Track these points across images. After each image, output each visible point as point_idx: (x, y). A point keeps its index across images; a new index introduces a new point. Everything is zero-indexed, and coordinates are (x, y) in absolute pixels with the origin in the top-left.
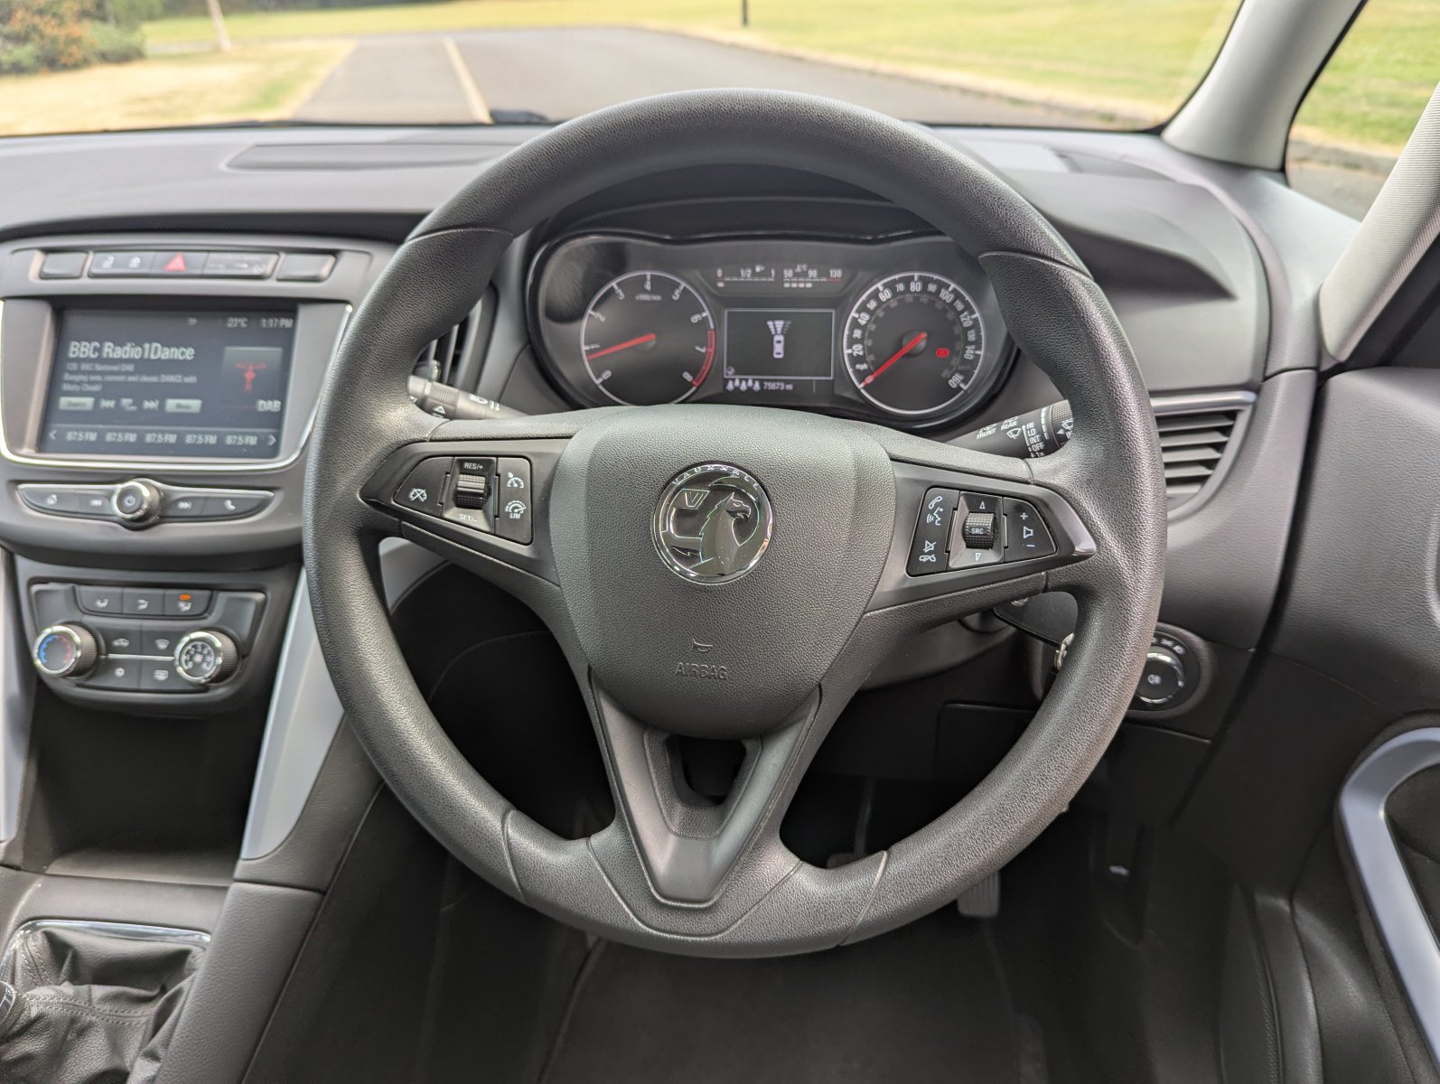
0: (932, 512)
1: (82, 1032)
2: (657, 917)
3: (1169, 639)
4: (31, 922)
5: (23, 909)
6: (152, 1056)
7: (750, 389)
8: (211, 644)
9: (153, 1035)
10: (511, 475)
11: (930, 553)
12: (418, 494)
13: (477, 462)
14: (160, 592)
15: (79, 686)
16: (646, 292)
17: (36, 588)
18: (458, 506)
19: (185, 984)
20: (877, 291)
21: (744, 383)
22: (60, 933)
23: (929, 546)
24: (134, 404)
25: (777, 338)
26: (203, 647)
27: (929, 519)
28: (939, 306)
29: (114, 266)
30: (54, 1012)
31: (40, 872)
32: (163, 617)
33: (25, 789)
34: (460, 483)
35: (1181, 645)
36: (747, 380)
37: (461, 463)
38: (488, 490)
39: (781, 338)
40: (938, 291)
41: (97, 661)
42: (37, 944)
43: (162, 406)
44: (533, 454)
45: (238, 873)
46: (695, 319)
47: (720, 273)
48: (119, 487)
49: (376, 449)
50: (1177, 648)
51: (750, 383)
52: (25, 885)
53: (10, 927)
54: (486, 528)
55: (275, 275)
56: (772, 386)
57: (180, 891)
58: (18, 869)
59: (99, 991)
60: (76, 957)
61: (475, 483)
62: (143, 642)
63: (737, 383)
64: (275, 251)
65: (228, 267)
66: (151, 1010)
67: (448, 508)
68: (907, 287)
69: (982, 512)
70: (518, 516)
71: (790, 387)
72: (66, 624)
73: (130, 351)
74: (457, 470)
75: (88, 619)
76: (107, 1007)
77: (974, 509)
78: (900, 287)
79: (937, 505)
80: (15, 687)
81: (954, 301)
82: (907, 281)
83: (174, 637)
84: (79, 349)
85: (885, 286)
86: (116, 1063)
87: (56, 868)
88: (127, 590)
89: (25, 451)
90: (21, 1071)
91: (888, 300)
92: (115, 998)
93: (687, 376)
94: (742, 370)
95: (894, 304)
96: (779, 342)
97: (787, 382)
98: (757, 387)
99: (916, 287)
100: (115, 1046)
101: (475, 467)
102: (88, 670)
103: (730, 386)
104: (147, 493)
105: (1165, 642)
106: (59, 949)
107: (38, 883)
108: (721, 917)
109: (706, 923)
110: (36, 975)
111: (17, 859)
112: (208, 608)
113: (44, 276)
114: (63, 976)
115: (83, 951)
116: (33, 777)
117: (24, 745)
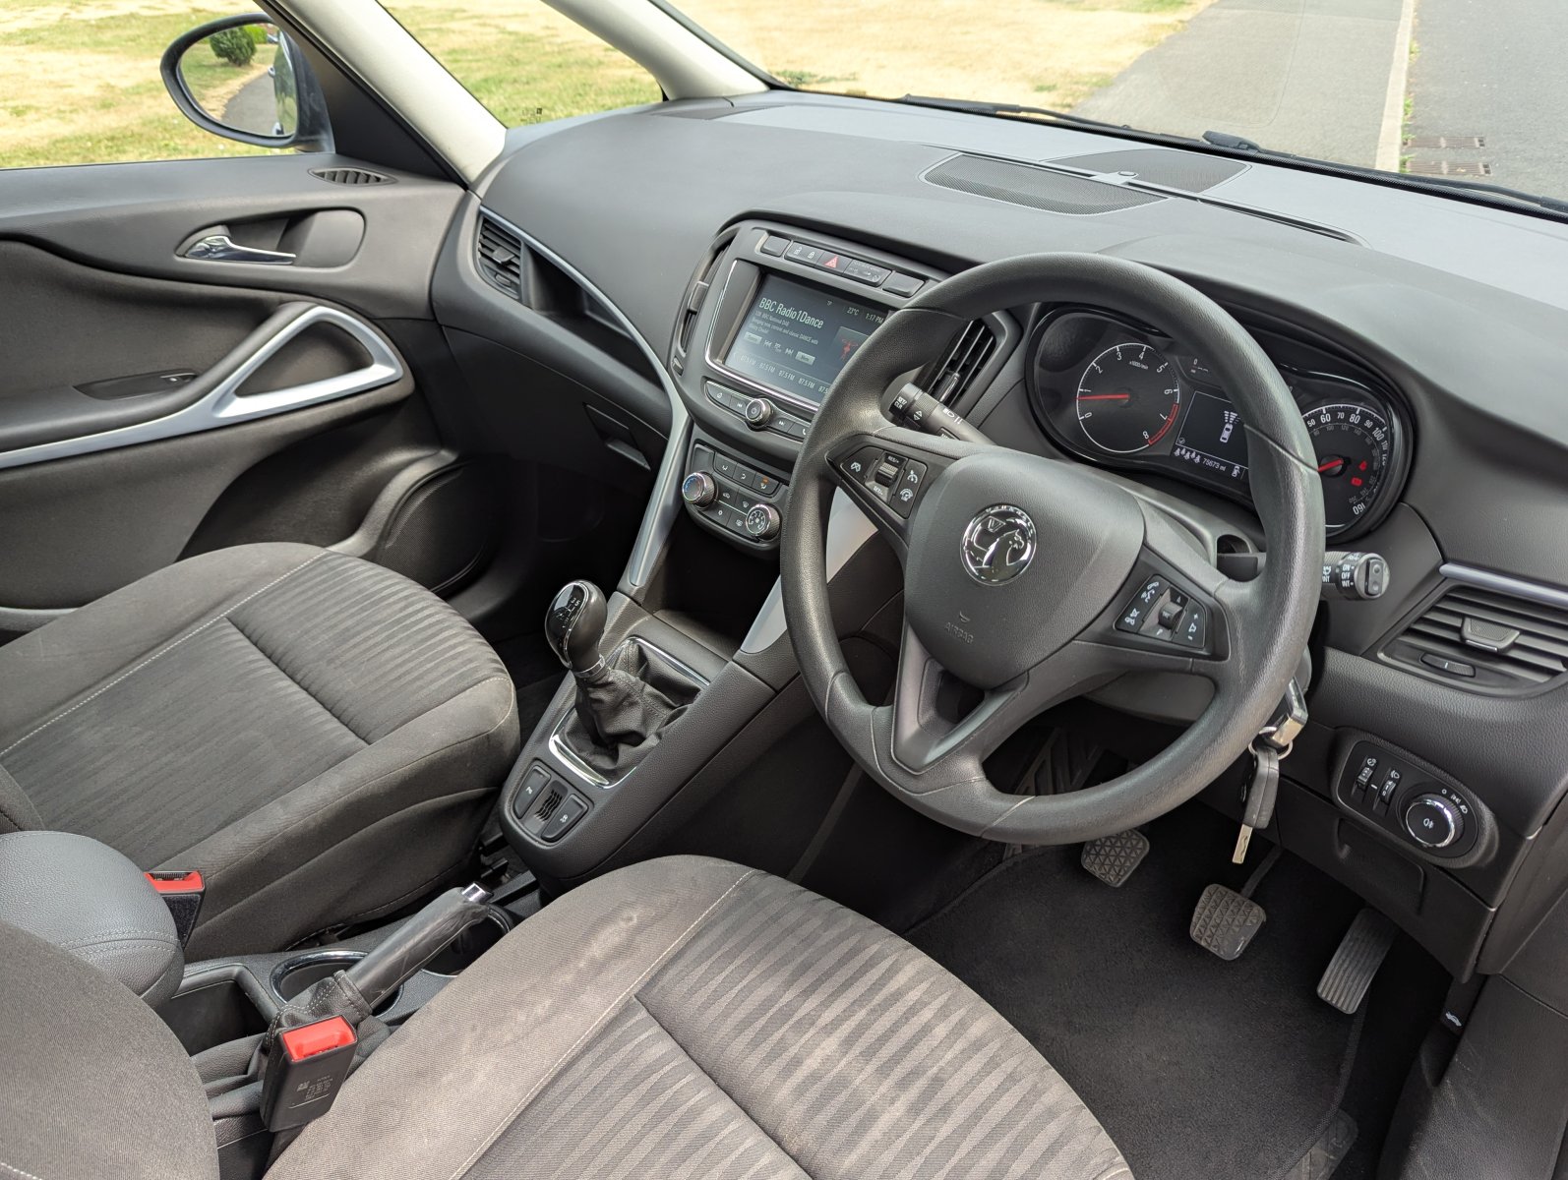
0: (1147, 591)
1: (633, 704)
2: (890, 768)
3: (1458, 796)
4: (633, 637)
5: (634, 628)
6: (659, 735)
7: (1191, 459)
8: (767, 514)
9: (666, 725)
10: (912, 472)
11: (1133, 618)
12: (856, 466)
13: (897, 458)
14: (754, 472)
15: (699, 512)
16: (1138, 360)
17: (697, 446)
18: (877, 481)
19: (689, 706)
20: (1321, 412)
21: (1189, 453)
22: (645, 649)
23: (1135, 613)
24: (781, 348)
25: (1227, 426)
26: (762, 515)
27: (1144, 595)
28: (1368, 441)
29: (799, 255)
30: (621, 685)
31: (652, 613)
32: (751, 488)
33: (657, 562)
34: (881, 468)
35: (1467, 806)
36: (1192, 452)
37: (887, 455)
38: (896, 476)
39: (1231, 427)
40: (1373, 428)
41: (712, 501)
42: (633, 650)
43: (795, 354)
44: (931, 463)
45: (735, 657)
46: (1168, 392)
47: (1196, 362)
48: (753, 400)
49: (845, 431)
50: (1463, 807)
51: (1194, 455)
52: (641, 616)
53: (625, 636)
54: (885, 499)
55: (883, 286)
56: (1210, 463)
57: (709, 655)
58: (640, 605)
59: (649, 689)
60: (648, 666)
61: (889, 470)
62: (738, 499)
63: (1183, 452)
64: (890, 268)
65: (860, 273)
66: (669, 713)
67: (870, 480)
68: (1347, 417)
69: (1177, 603)
70: (906, 499)
71: (1223, 468)
72: (703, 473)
73: (790, 313)
74: (883, 459)
75: (715, 475)
76: (650, 700)
77: (1174, 600)
78: (1341, 415)
79: (1153, 588)
80: (671, 501)
81: (1382, 441)
82: (1349, 412)
83: (752, 502)
84: (765, 303)
85: (1328, 411)
86: (641, 730)
87: (659, 614)
88: (739, 465)
89: (718, 360)
90: (595, 706)
91: (1327, 423)
92: (656, 697)
93: (1146, 435)
94: (1191, 444)
95: (1330, 428)
96: (1228, 429)
97: (1222, 464)
98: (1198, 460)
99: (1354, 419)
100: (646, 720)
101: (894, 460)
102: (708, 505)
103: (1177, 453)
104: (765, 407)
105: (1454, 797)
106: (642, 658)
107: (648, 618)
108: (921, 785)
109: (912, 784)
110: (626, 667)
111: (641, 599)
112: (774, 492)
113: (763, 251)
114: (638, 674)
115: (652, 664)
116: (664, 555)
117: (665, 536)
